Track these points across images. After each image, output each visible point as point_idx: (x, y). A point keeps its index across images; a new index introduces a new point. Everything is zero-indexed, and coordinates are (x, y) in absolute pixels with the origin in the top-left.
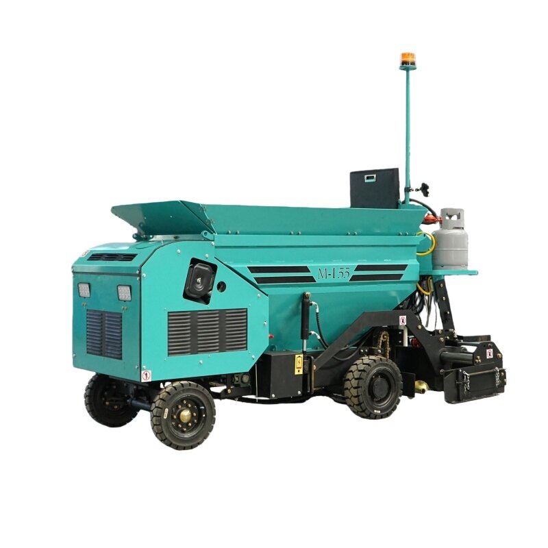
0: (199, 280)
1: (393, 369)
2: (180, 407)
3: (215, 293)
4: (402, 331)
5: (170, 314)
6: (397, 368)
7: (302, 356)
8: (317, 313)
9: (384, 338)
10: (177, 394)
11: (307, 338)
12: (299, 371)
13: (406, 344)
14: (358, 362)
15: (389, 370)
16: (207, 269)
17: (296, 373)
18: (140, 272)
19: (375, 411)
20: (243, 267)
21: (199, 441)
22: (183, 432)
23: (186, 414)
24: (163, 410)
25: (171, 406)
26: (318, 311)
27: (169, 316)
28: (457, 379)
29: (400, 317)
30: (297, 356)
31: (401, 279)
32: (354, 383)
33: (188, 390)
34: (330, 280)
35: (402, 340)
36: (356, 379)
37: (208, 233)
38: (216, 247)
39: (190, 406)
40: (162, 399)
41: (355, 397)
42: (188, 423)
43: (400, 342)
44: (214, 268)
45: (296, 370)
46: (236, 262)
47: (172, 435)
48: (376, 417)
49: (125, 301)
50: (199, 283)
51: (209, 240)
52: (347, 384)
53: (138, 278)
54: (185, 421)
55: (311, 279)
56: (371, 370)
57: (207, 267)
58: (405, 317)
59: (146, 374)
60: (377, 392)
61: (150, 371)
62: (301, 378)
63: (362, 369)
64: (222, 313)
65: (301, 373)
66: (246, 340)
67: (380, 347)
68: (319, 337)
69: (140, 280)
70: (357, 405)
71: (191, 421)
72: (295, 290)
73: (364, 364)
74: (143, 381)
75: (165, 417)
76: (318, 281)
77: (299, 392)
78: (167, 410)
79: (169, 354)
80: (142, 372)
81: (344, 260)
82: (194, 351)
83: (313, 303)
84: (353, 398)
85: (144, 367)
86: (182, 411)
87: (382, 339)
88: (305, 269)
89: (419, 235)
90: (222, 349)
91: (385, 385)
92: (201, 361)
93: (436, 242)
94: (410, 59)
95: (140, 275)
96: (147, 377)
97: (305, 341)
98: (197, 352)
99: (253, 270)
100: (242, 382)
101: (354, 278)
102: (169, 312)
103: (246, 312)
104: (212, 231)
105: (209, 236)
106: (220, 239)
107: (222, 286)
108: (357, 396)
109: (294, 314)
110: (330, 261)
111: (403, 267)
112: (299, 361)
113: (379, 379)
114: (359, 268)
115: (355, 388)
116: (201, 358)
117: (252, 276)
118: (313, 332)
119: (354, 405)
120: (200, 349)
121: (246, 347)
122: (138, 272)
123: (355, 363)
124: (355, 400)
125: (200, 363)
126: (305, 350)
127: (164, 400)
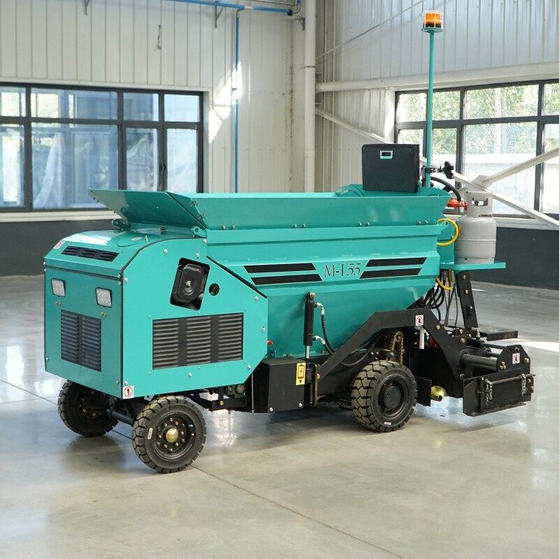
0: (188, 283)
1: (407, 376)
2: (166, 425)
3: (206, 296)
4: (419, 331)
5: (155, 323)
6: (411, 375)
7: (304, 364)
8: (322, 316)
9: (397, 339)
10: (163, 412)
11: (310, 344)
12: (300, 381)
13: (422, 347)
14: (368, 368)
15: (403, 377)
16: (197, 270)
17: (298, 383)
18: (122, 276)
19: (386, 423)
20: (238, 267)
21: (188, 461)
22: (169, 453)
23: (172, 433)
24: (147, 429)
25: (156, 425)
26: (323, 313)
27: (154, 324)
28: (479, 387)
29: (417, 317)
30: (298, 365)
31: (419, 274)
32: (363, 392)
33: (176, 407)
34: (338, 277)
35: (418, 340)
36: (365, 388)
37: (200, 230)
38: (208, 245)
39: (177, 423)
40: (145, 417)
41: (364, 408)
42: (174, 443)
43: (416, 343)
44: (206, 269)
45: (298, 381)
46: (230, 261)
47: (157, 457)
48: (386, 430)
49: (104, 307)
50: (188, 287)
51: (200, 237)
52: (355, 393)
53: (120, 283)
54: (171, 441)
55: (316, 278)
56: (382, 378)
57: (198, 268)
58: (422, 316)
59: (128, 390)
60: (388, 402)
61: (133, 387)
62: (303, 389)
63: (372, 376)
64: (215, 319)
65: (303, 383)
66: (242, 348)
67: (393, 349)
68: (324, 342)
69: (122, 284)
71: (179, 440)
72: (299, 290)
73: (374, 371)
74: (124, 398)
75: (149, 438)
76: (324, 279)
77: (301, 405)
78: (151, 430)
79: (154, 367)
80: (124, 388)
81: (355, 254)
82: (183, 362)
83: (319, 304)
84: (360, 409)
85: (125, 382)
86: (168, 429)
87: (395, 340)
88: (310, 267)
89: (440, 222)
90: (214, 359)
91: (398, 394)
92: (190, 374)
93: (460, 231)
94: (435, 21)
95: (121, 279)
96: (129, 393)
97: (308, 347)
98: (185, 364)
99: (250, 269)
100: (236, 392)
101: (366, 275)
102: (154, 320)
103: (242, 316)
104: (203, 227)
105: (200, 232)
106: (212, 236)
107: (214, 289)
108: (366, 407)
109: (296, 315)
110: (338, 255)
111: (421, 261)
112: (301, 369)
113: (391, 388)
114: (372, 263)
115: (363, 398)
116: (190, 370)
117: (249, 277)
118: (317, 337)
119: (362, 416)
120: (188, 360)
121: (242, 356)
122: (119, 276)
123: (364, 369)
124: (364, 412)
125: (189, 376)
126: (308, 357)
127: (148, 419)
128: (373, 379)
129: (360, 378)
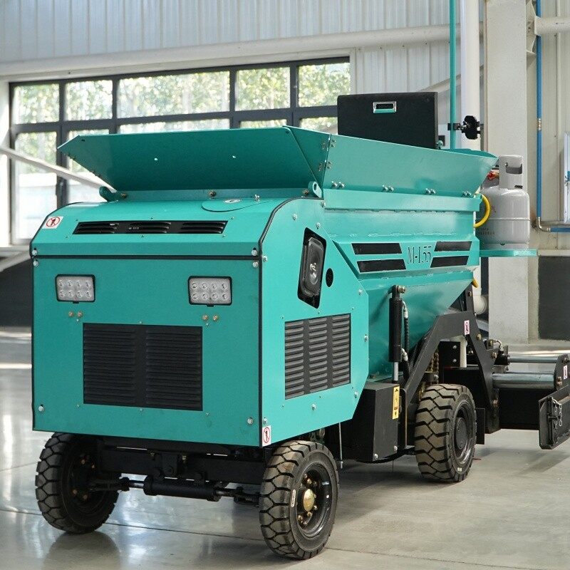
0: (313, 266)
1: (470, 402)
3: (325, 290)
4: (458, 344)
5: (287, 326)
6: (473, 400)
7: (399, 388)
8: (405, 319)
11: (399, 360)
13: (464, 365)
14: (430, 394)
15: (468, 403)
16: (320, 246)
18: (260, 252)
19: (458, 469)
20: (347, 244)
21: (325, 539)
23: (308, 496)
24: (291, 493)
25: (298, 484)
26: (407, 316)
27: (286, 329)
28: (548, 411)
30: (395, 389)
31: (467, 264)
32: (437, 428)
33: (316, 455)
34: (417, 265)
35: (458, 356)
36: (439, 421)
37: (318, 187)
38: (326, 210)
40: (285, 474)
41: (439, 449)
43: (455, 360)
44: (324, 245)
45: (394, 412)
46: (342, 236)
48: (459, 479)
49: (211, 305)
50: (312, 272)
51: (318, 198)
52: (422, 431)
54: (307, 509)
57: (319, 244)
58: (468, 321)
59: (266, 433)
61: (270, 427)
62: (397, 425)
63: (446, 404)
64: (330, 321)
65: (397, 416)
66: (350, 366)
68: (407, 358)
69: (260, 266)
70: (441, 462)
71: (312, 510)
74: (264, 444)
75: (293, 505)
76: (408, 267)
77: (396, 448)
78: (294, 491)
79: (287, 394)
80: (263, 429)
82: (307, 391)
83: (404, 302)
84: (434, 453)
85: (264, 420)
86: (304, 493)
90: (330, 385)
92: (314, 406)
95: (258, 258)
96: (267, 437)
97: (396, 365)
99: (360, 248)
102: (286, 323)
103: (350, 319)
104: (322, 184)
105: (318, 191)
107: (330, 277)
108: (444, 448)
111: (469, 246)
112: (396, 396)
113: (459, 420)
114: (438, 247)
115: (439, 435)
116: (314, 399)
117: (356, 259)
118: (403, 350)
119: (434, 461)
120: (312, 385)
121: (349, 378)
122: (254, 253)
123: (425, 396)
124: (439, 455)
125: (313, 408)
126: (396, 379)
127: (291, 476)
128: (449, 407)
129: (426, 410)
